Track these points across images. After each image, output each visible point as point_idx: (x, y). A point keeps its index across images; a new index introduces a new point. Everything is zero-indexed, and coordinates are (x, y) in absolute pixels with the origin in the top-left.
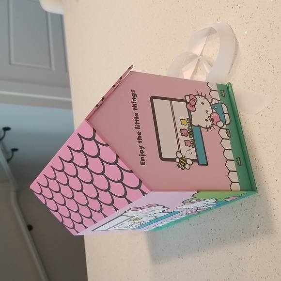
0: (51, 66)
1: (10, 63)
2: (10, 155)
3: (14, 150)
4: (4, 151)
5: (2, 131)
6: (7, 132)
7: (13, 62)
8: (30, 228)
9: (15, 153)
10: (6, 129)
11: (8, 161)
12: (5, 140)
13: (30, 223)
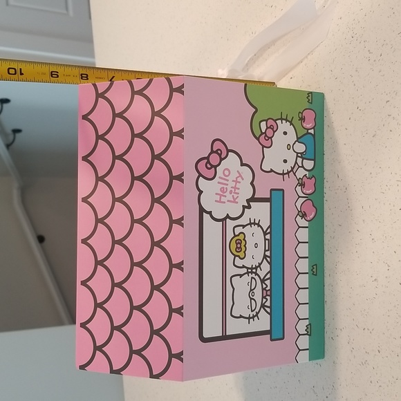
0: (67, 9)
1: (7, 4)
2: (11, 138)
3: (16, 131)
6: (5, 105)
7: (11, 2)
8: (41, 239)
9: (18, 135)
11: (8, 146)
12: (1, 116)
13: (41, 233)
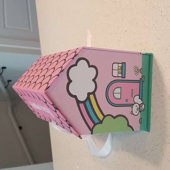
0: (30, 28)
1: (4, 27)
2: (7, 84)
3: (9, 81)
4: (3, 81)
5: (1, 69)
6: (4, 70)
7: (6, 26)
8: (20, 128)
9: (10, 83)
10: (4, 68)
11: (6, 87)
12: (3, 75)
13: (21, 125)
